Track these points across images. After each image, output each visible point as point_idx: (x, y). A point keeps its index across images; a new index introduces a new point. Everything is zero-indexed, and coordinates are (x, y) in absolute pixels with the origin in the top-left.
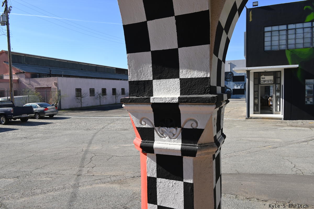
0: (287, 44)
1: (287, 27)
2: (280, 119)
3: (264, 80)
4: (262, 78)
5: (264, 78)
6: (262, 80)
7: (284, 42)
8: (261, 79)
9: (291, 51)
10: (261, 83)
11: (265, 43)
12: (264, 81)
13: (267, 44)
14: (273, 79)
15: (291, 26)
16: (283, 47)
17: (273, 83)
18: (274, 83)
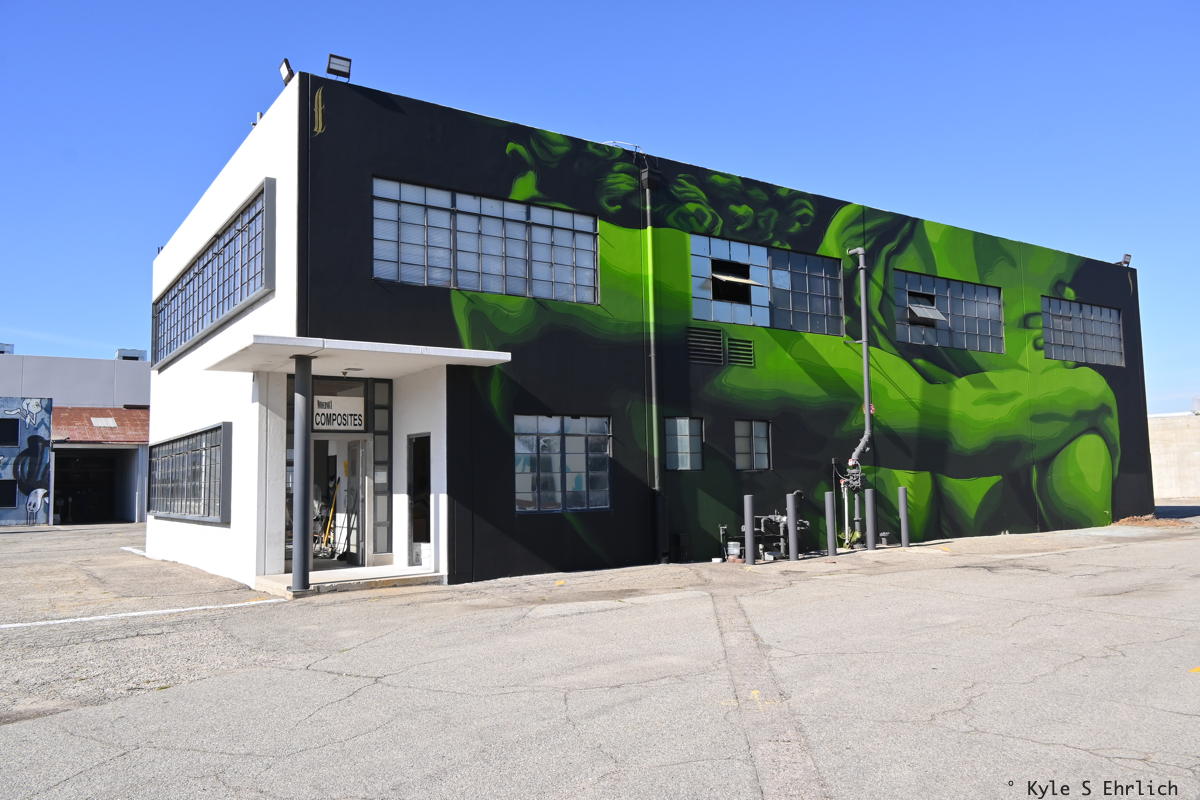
0: (455, 270)
1: (454, 203)
2: (437, 581)
3: (326, 411)
4: (321, 405)
5: (328, 405)
6: (321, 411)
7: (441, 257)
8: (317, 410)
9: (469, 299)
10: (316, 427)
11: (377, 244)
12: (329, 419)
13: (382, 250)
14: (361, 411)
15: (465, 202)
16: (439, 277)
17: (362, 428)
18: (366, 431)
